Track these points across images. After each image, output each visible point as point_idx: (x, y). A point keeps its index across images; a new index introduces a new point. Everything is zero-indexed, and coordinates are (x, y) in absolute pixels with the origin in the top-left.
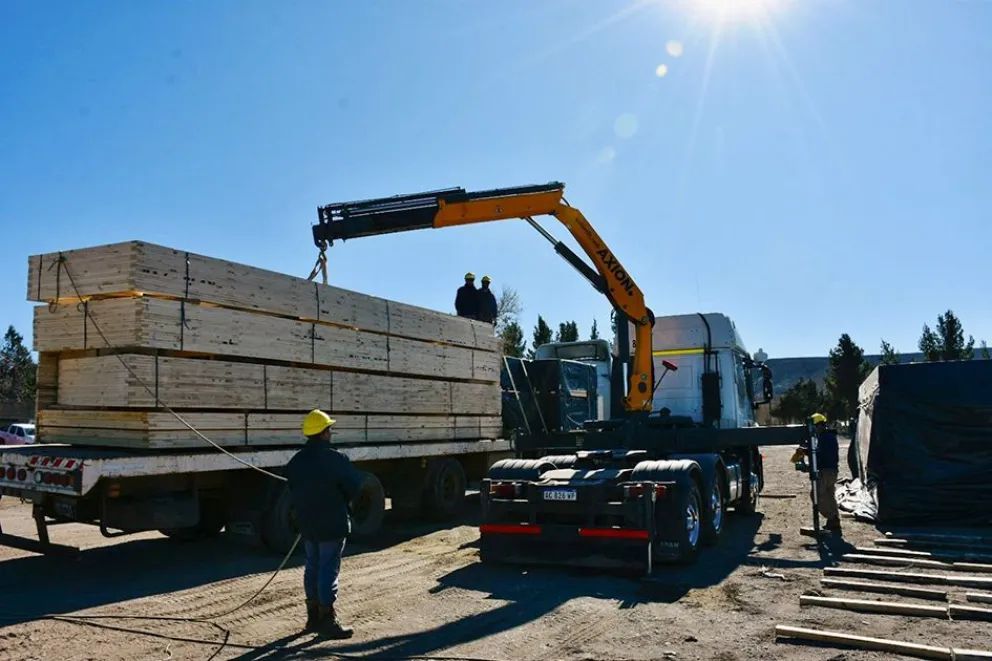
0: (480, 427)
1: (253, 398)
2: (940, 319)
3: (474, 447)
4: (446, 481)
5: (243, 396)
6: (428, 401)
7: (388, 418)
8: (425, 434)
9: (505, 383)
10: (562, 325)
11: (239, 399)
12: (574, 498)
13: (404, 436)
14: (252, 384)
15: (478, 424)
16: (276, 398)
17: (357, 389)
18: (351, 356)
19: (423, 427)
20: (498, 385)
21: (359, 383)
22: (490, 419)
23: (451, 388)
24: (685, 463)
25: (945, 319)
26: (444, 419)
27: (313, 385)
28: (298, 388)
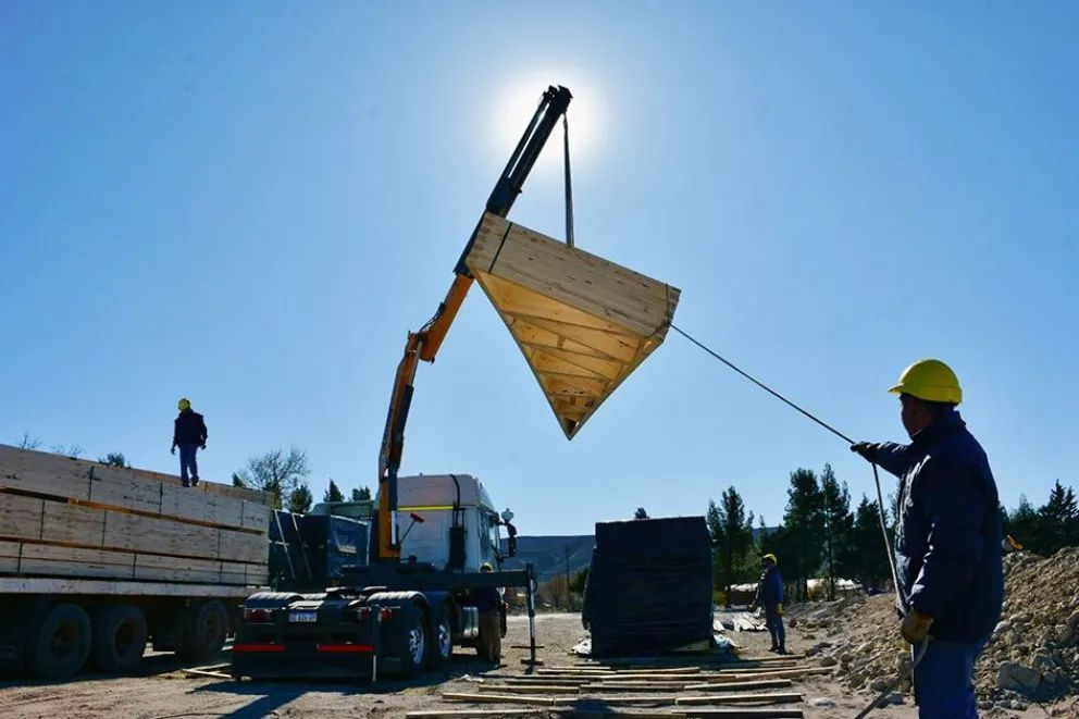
0: (246, 574)
1: (30, 529)
2: (724, 494)
3: (237, 592)
4: (209, 623)
5: (20, 527)
6: (196, 544)
7: (157, 558)
8: (193, 576)
9: (274, 535)
10: (355, 491)
11: (17, 529)
12: (315, 620)
13: (169, 576)
14: (29, 515)
15: (243, 571)
16: (51, 530)
17: (128, 528)
18: (126, 497)
19: (189, 569)
20: (266, 536)
21: (131, 523)
22: (256, 567)
23: (220, 535)
24: (411, 594)
25: (728, 495)
26: (209, 563)
27: (88, 521)
28: (73, 523)
